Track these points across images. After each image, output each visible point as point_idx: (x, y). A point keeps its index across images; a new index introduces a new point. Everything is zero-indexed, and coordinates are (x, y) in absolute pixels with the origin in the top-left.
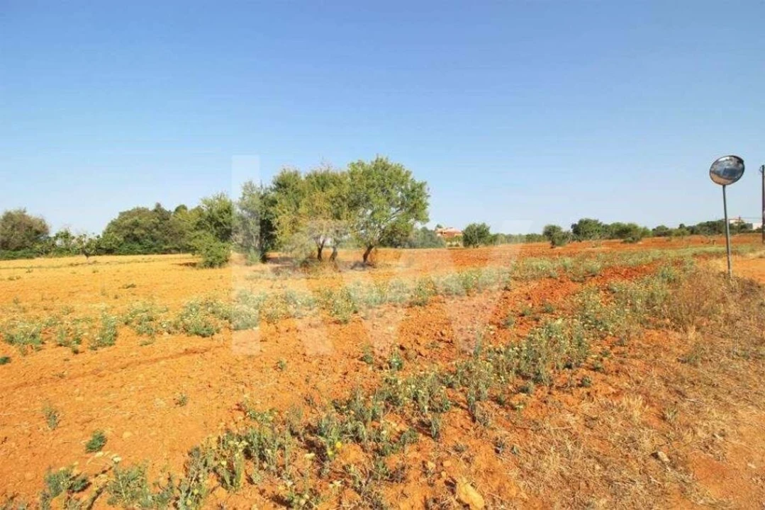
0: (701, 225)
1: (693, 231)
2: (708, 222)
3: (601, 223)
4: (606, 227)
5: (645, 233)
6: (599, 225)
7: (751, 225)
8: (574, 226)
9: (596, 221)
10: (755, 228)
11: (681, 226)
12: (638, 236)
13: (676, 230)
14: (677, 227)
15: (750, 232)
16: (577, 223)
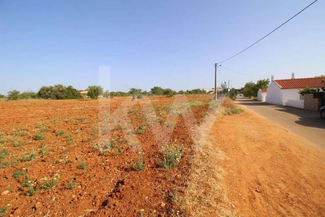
0: (193, 91)
1: (190, 92)
2: (195, 90)
3: (162, 89)
4: (163, 90)
5: (174, 93)
6: (161, 89)
7: (206, 91)
8: (152, 89)
9: (160, 88)
10: (207, 92)
11: (187, 90)
12: (172, 94)
13: (185, 92)
14: (186, 91)
15: (206, 93)
16: (153, 88)
